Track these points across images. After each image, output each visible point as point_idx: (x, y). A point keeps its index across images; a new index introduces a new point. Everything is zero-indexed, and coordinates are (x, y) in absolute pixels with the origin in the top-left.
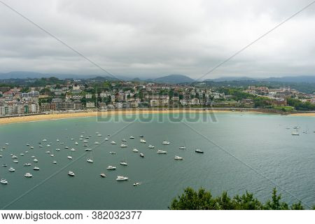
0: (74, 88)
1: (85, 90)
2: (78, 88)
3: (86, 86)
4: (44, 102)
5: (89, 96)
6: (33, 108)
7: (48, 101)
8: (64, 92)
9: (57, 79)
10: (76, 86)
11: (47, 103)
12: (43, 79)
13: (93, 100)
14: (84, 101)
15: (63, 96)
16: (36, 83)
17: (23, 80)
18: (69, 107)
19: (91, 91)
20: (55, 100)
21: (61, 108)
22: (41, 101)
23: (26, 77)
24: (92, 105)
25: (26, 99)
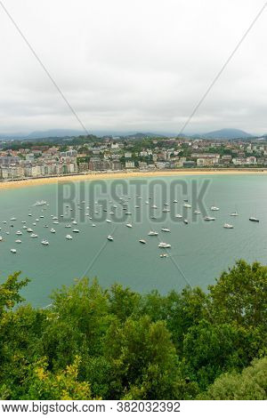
0: (113, 146)
1: (124, 149)
2: (117, 146)
3: (126, 144)
4: (82, 161)
5: (128, 155)
6: (71, 168)
7: (86, 161)
8: (102, 151)
9: (95, 137)
10: (114, 144)
11: (85, 163)
12: (80, 137)
13: (133, 159)
14: (123, 160)
15: (101, 155)
16: (73, 141)
17: (61, 139)
18: (108, 167)
19: (130, 150)
20: (93, 160)
21: (100, 167)
22: (80, 161)
23: (63, 136)
24: (132, 164)
25: (65, 158)
